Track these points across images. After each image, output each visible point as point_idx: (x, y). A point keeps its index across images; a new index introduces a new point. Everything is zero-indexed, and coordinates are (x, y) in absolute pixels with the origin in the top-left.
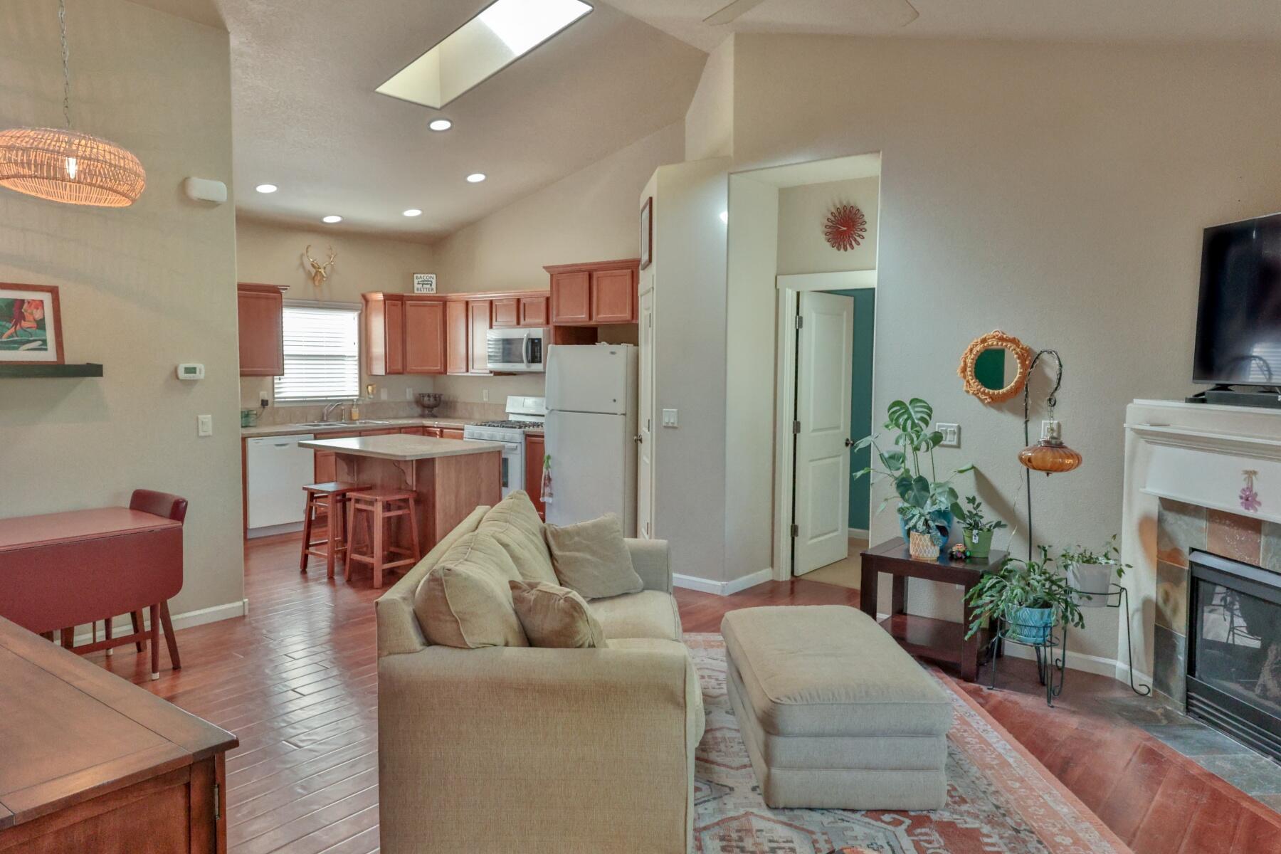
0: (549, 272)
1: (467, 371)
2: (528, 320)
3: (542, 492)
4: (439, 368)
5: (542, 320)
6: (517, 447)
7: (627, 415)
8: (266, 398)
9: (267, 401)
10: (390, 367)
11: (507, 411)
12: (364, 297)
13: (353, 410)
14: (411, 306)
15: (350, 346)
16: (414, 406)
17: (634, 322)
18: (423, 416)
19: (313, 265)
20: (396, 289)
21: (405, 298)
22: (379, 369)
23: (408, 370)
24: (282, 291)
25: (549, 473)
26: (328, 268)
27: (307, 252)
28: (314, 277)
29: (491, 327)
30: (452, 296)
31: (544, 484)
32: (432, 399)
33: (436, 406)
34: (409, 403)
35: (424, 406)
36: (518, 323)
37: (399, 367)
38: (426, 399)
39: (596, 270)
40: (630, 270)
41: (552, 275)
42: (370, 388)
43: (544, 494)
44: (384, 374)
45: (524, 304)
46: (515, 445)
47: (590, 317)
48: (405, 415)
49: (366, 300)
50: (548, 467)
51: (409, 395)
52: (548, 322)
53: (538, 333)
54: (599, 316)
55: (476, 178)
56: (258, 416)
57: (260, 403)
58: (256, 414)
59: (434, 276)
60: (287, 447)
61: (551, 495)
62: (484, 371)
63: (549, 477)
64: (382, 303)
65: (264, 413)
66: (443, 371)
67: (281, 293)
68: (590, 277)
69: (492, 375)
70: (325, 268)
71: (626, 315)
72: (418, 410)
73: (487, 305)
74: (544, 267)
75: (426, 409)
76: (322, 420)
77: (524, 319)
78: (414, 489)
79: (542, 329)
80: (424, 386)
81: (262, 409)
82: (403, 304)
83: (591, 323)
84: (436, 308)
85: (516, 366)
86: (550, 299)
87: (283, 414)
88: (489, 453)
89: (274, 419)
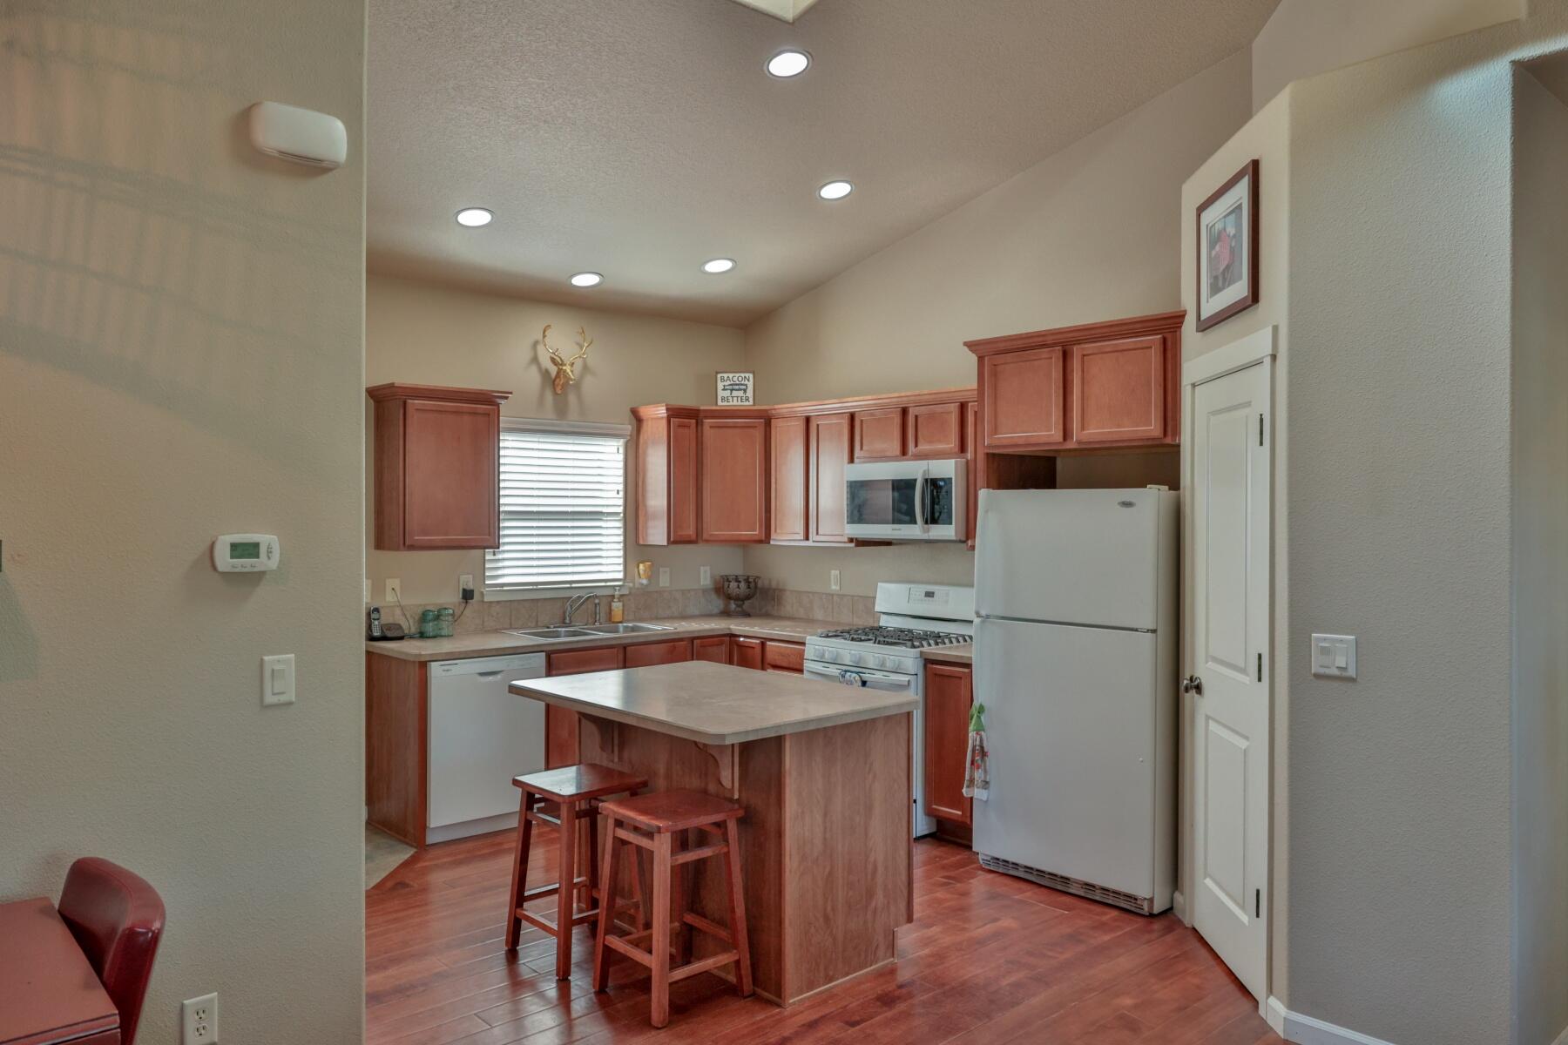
0: (973, 351)
1: (807, 538)
2: (923, 447)
3: (967, 777)
4: (756, 533)
5: (952, 443)
6: (909, 681)
7: (1158, 633)
8: (470, 586)
9: (472, 591)
10: (675, 532)
11: (878, 608)
12: (635, 413)
13: (613, 604)
14: (711, 427)
15: (612, 497)
16: (714, 596)
17: (1168, 440)
18: (726, 614)
19: (553, 360)
20: (688, 401)
21: (702, 415)
22: (657, 534)
23: (705, 536)
24: (499, 401)
25: (981, 740)
26: (579, 365)
27: (544, 336)
28: (554, 381)
29: (851, 460)
30: (783, 408)
31: (972, 763)
32: (743, 585)
33: (748, 597)
34: (705, 591)
35: (729, 597)
36: (904, 452)
37: (690, 531)
38: (733, 585)
39: (1079, 342)
40: (1159, 336)
41: (981, 359)
42: (641, 566)
43: (972, 781)
44: (665, 544)
45: (916, 417)
46: (905, 678)
47: (1066, 434)
48: (697, 612)
49: (638, 420)
50: (980, 729)
51: (705, 580)
52: (963, 448)
53: (946, 468)
54: (1085, 432)
55: (835, 190)
56: (456, 618)
57: (461, 596)
58: (453, 615)
59: (751, 376)
60: (499, 677)
61: (986, 784)
62: (839, 539)
63: (982, 748)
64: (664, 422)
65: (467, 612)
66: (763, 538)
67: (498, 405)
68: (1066, 356)
69: (853, 545)
70: (572, 364)
71: (1153, 428)
72: (718, 603)
73: (845, 422)
74: (966, 344)
75: (732, 602)
76: (563, 623)
77: (916, 446)
78: (736, 797)
79: (953, 461)
80: (730, 563)
81: (464, 605)
82: (699, 424)
83: (1071, 445)
84: (751, 430)
85: (899, 530)
86: (970, 404)
87: (498, 614)
88: (888, 718)
89: (483, 622)
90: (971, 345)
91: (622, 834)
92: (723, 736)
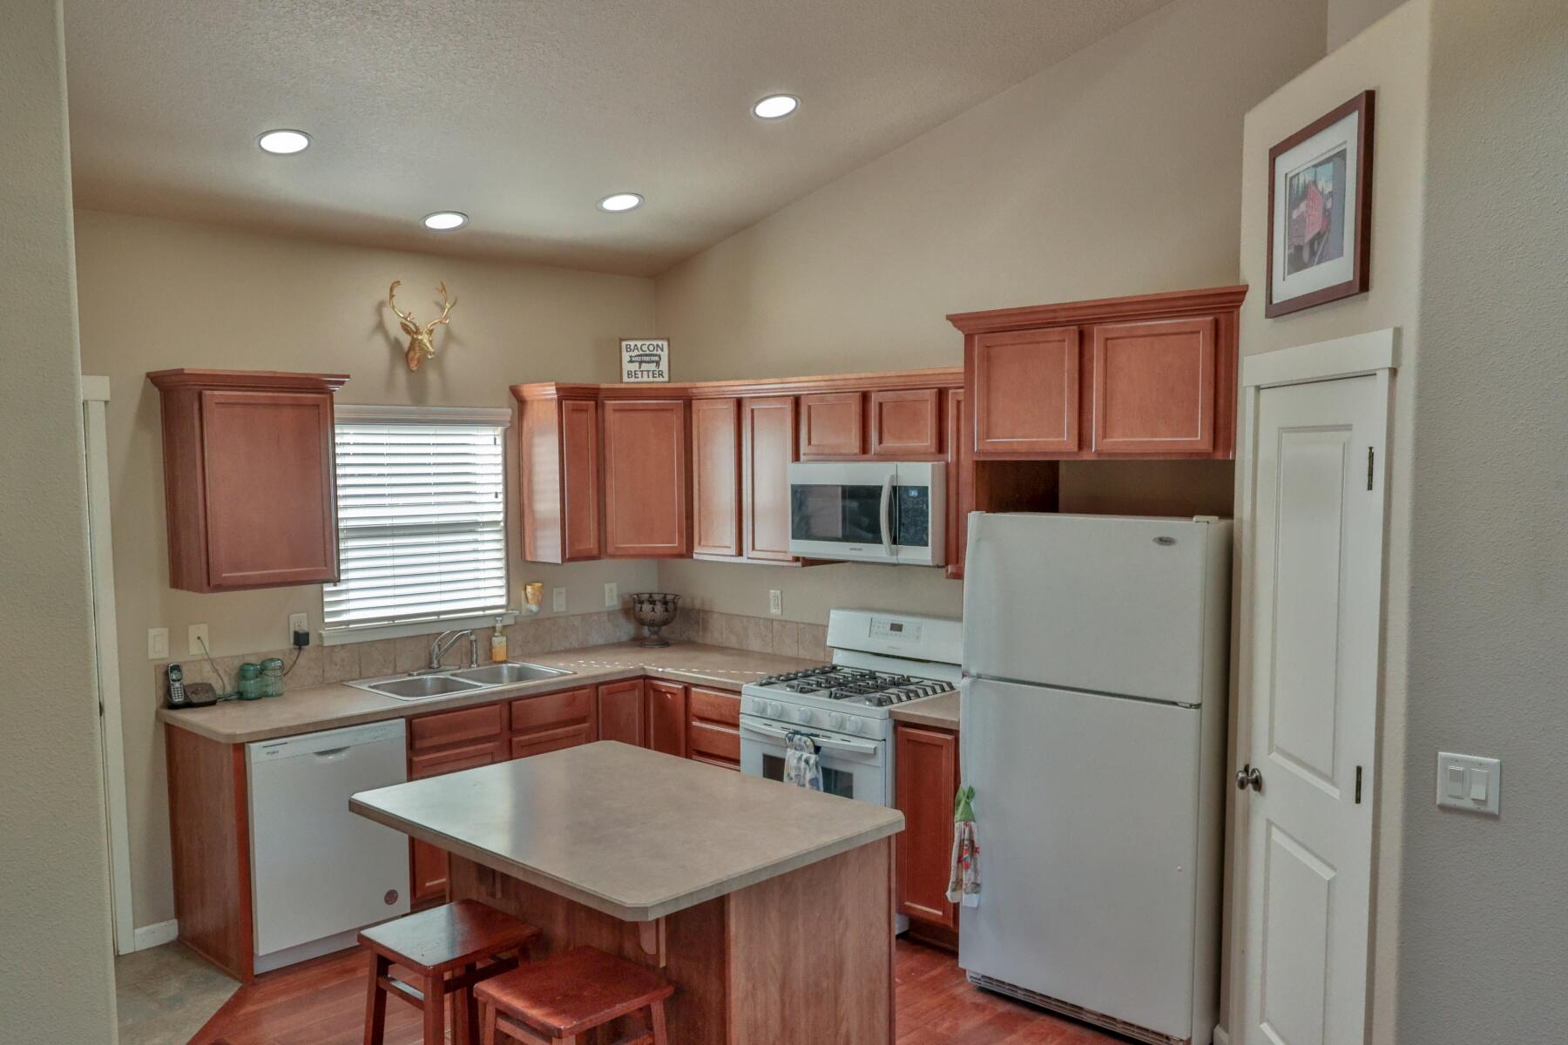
0: (959, 327)
1: (740, 553)
2: (890, 444)
3: (953, 878)
4: (676, 544)
5: (928, 441)
6: (875, 749)
7: (1203, 706)
8: (304, 628)
9: (307, 635)
10: (571, 544)
11: (829, 643)
12: (515, 392)
13: (494, 639)
14: (615, 410)
15: (489, 502)
16: (622, 620)
17: (1219, 456)
18: (638, 642)
19: (405, 327)
20: (584, 376)
21: (602, 395)
22: (548, 548)
23: (610, 550)
24: (332, 387)
25: (971, 832)
26: (439, 332)
27: (392, 296)
28: (407, 354)
29: (796, 457)
30: (707, 386)
31: (960, 860)
32: (659, 608)
33: (665, 622)
34: (610, 613)
35: (641, 622)
36: (865, 449)
37: (591, 544)
38: (647, 607)
39: (1100, 320)
40: (1210, 318)
41: (969, 339)
42: (529, 589)
43: (959, 882)
44: (560, 562)
45: (881, 405)
46: (870, 745)
47: (1082, 442)
49: (520, 402)
50: (969, 818)
51: (611, 600)
52: (941, 447)
53: (920, 474)
54: (1105, 440)
55: (776, 107)
56: (285, 671)
57: (292, 641)
58: (282, 668)
59: (665, 344)
60: (343, 755)
61: (976, 887)
62: (780, 556)
63: (972, 842)
64: (554, 406)
65: (301, 661)
66: (685, 552)
67: (331, 393)
68: (1083, 338)
69: (799, 564)
70: (431, 332)
71: (1199, 439)
72: (627, 629)
73: (788, 407)
74: (949, 318)
75: (646, 628)
76: (429, 668)
77: (881, 442)
78: (663, 964)
79: (929, 465)
80: (643, 580)
81: (296, 653)
82: (599, 406)
83: (1087, 456)
84: (668, 414)
85: (860, 550)
86: (950, 391)
87: (343, 660)
88: (863, 848)
89: (323, 672)
90: (956, 320)
91: (506, 1026)
92: (645, 910)
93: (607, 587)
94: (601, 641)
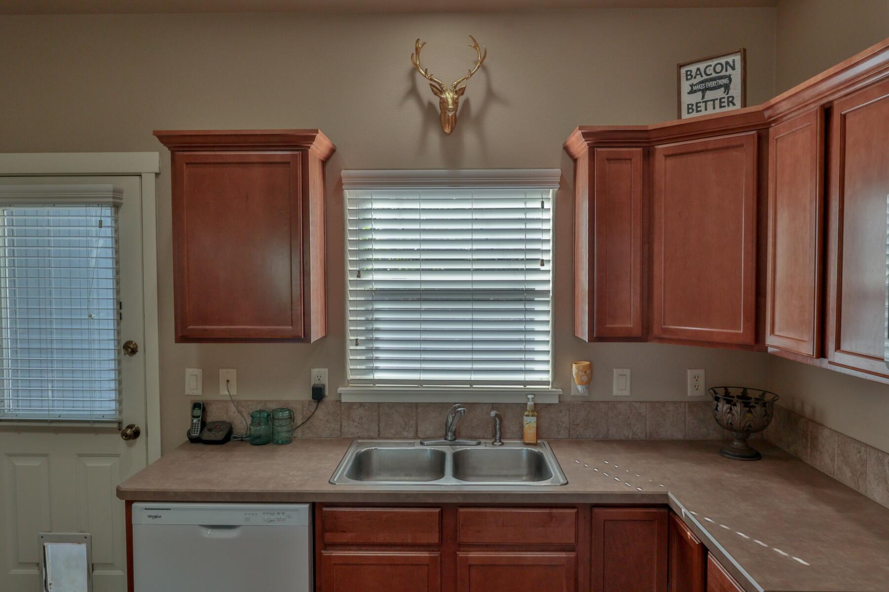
4: (741, 331)
8: (323, 383)
9: (325, 389)
10: (599, 324)
12: (568, 150)
13: (524, 417)
14: (666, 156)
15: (538, 270)
23: (656, 331)
37: (631, 322)
42: (574, 367)
49: (574, 161)
57: (309, 394)
64: (588, 157)
65: (317, 414)
66: (752, 341)
81: (315, 405)
82: (648, 155)
84: (734, 153)
87: (361, 418)
89: (341, 426)
93: (690, 373)
94: (679, 436)
